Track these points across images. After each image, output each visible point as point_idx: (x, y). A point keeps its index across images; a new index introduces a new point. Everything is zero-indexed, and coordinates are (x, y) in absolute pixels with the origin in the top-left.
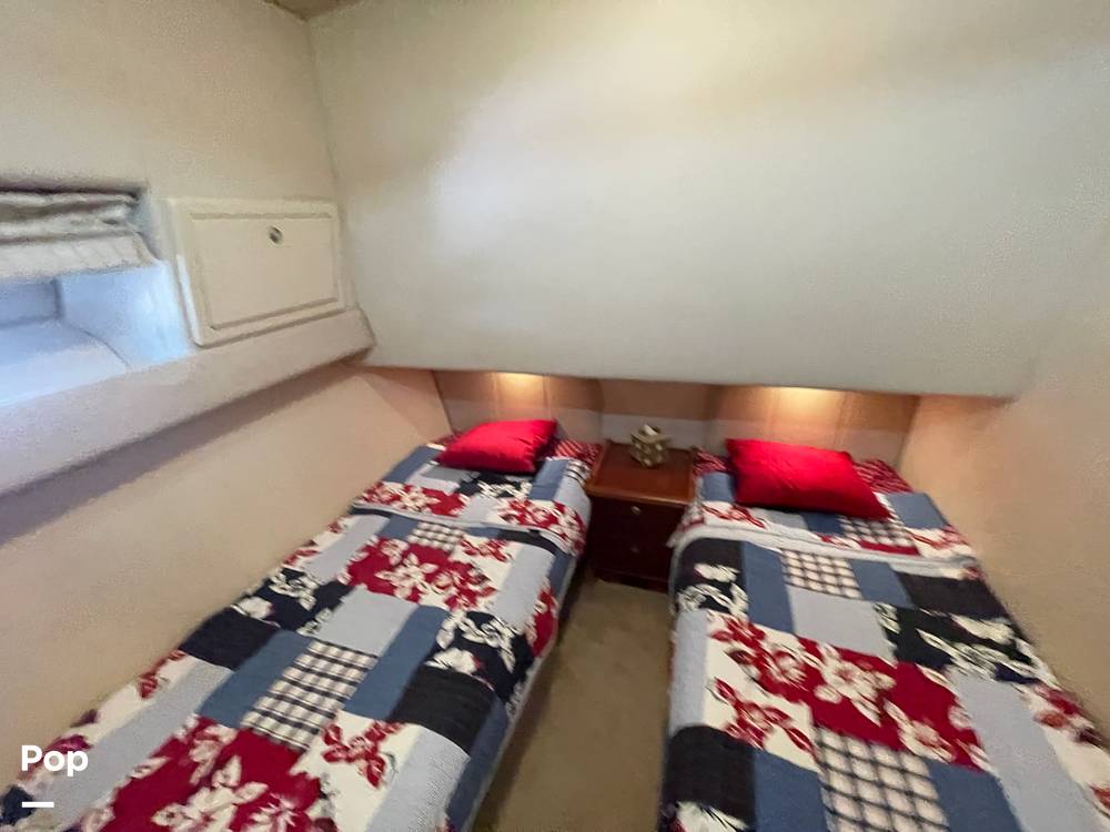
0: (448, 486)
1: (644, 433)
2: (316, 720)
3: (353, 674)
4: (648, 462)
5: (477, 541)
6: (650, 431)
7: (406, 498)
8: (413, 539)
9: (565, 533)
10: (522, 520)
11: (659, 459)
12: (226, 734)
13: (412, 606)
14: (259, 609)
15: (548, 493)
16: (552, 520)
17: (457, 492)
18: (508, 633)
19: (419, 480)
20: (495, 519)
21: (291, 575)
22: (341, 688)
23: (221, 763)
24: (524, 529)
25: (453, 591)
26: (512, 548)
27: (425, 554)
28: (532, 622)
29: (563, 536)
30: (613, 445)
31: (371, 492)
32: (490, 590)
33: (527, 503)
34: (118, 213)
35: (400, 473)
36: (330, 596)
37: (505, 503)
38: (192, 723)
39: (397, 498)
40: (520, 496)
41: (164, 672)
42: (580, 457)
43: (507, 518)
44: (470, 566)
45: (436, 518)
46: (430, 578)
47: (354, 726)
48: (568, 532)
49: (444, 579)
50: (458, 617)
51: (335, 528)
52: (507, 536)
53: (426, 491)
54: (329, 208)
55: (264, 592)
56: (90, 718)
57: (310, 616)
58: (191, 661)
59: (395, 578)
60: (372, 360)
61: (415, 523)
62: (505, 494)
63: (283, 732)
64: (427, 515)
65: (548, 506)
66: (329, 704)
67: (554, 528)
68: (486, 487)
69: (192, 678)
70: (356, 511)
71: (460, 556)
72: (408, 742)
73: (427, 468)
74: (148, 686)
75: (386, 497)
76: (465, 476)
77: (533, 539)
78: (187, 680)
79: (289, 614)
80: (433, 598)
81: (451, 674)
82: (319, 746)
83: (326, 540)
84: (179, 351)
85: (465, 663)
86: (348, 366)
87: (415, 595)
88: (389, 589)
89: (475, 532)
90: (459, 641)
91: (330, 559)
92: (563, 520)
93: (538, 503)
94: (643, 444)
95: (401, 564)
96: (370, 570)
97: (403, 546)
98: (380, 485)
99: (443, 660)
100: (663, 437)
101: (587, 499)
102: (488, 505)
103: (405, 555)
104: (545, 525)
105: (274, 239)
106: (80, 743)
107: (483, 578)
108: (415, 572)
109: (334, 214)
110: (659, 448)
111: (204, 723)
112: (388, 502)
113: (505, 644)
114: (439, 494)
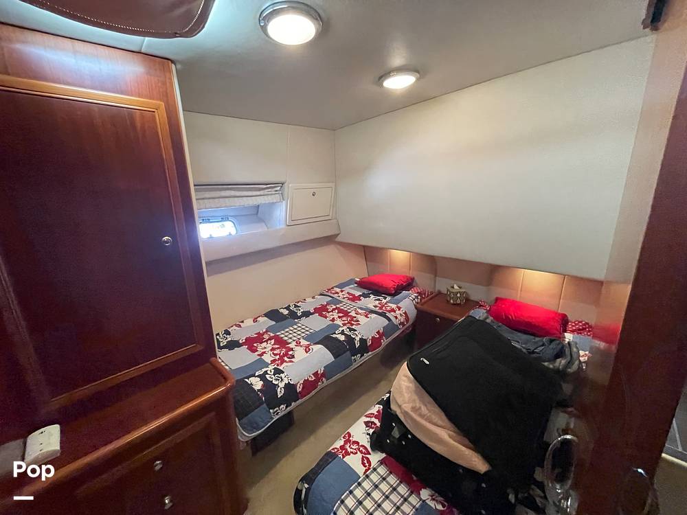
0: (357, 293)
1: (453, 287)
2: (295, 339)
3: (307, 333)
4: (452, 301)
5: (360, 311)
6: (456, 287)
7: (340, 294)
8: (338, 306)
9: (397, 317)
10: (381, 308)
11: (459, 301)
12: (272, 335)
13: (331, 323)
14: (286, 312)
15: (397, 303)
16: (393, 310)
17: (360, 296)
18: (360, 336)
19: (347, 289)
20: (371, 306)
21: (296, 306)
22: (303, 335)
23: (270, 339)
24: (381, 311)
25: (346, 322)
26: (374, 316)
27: (340, 311)
28: (371, 338)
29: (396, 317)
30: (440, 293)
31: (329, 290)
32: (359, 324)
33: (386, 304)
34: (278, 188)
35: (341, 286)
36: (307, 314)
37: (378, 302)
38: (264, 331)
39: (337, 293)
40: (384, 301)
41: (258, 319)
42: (420, 294)
43: (375, 306)
44: (355, 317)
45: (349, 302)
46: (339, 317)
47: (304, 342)
48: (399, 317)
49: (344, 319)
50: (345, 328)
51: (313, 298)
52: (372, 312)
53: (348, 293)
54: (333, 185)
55: (288, 308)
56: (243, 322)
57: (300, 318)
58: (266, 318)
59: (328, 315)
60: (339, 239)
61: (341, 302)
62: (379, 300)
63: (286, 338)
64: (345, 300)
65: (394, 306)
66: (299, 337)
67: (392, 313)
68: (372, 296)
69: (265, 323)
70: (321, 295)
71: (353, 314)
72: (318, 348)
73: (352, 286)
74: (255, 320)
75: (333, 292)
76: (366, 291)
77: (383, 315)
78: (263, 322)
79: (293, 315)
80: (339, 322)
81: (336, 339)
82: (294, 343)
83: (309, 300)
84: (283, 226)
85: (342, 338)
86: (329, 240)
87: (333, 320)
88: (326, 317)
89: (361, 309)
90: (342, 333)
91: (310, 305)
92: (398, 312)
93: (389, 304)
94: (451, 293)
95: (332, 311)
96: (321, 311)
97: (335, 307)
98: (332, 288)
99: (334, 336)
100: (461, 290)
101: (416, 311)
102: (371, 302)
103: (334, 309)
104: (390, 311)
105: (313, 195)
106: (240, 326)
107: (358, 321)
108: (335, 315)
109: (333, 187)
110: (459, 295)
111: (266, 332)
112: (334, 294)
113: (358, 339)
114: (354, 295)
